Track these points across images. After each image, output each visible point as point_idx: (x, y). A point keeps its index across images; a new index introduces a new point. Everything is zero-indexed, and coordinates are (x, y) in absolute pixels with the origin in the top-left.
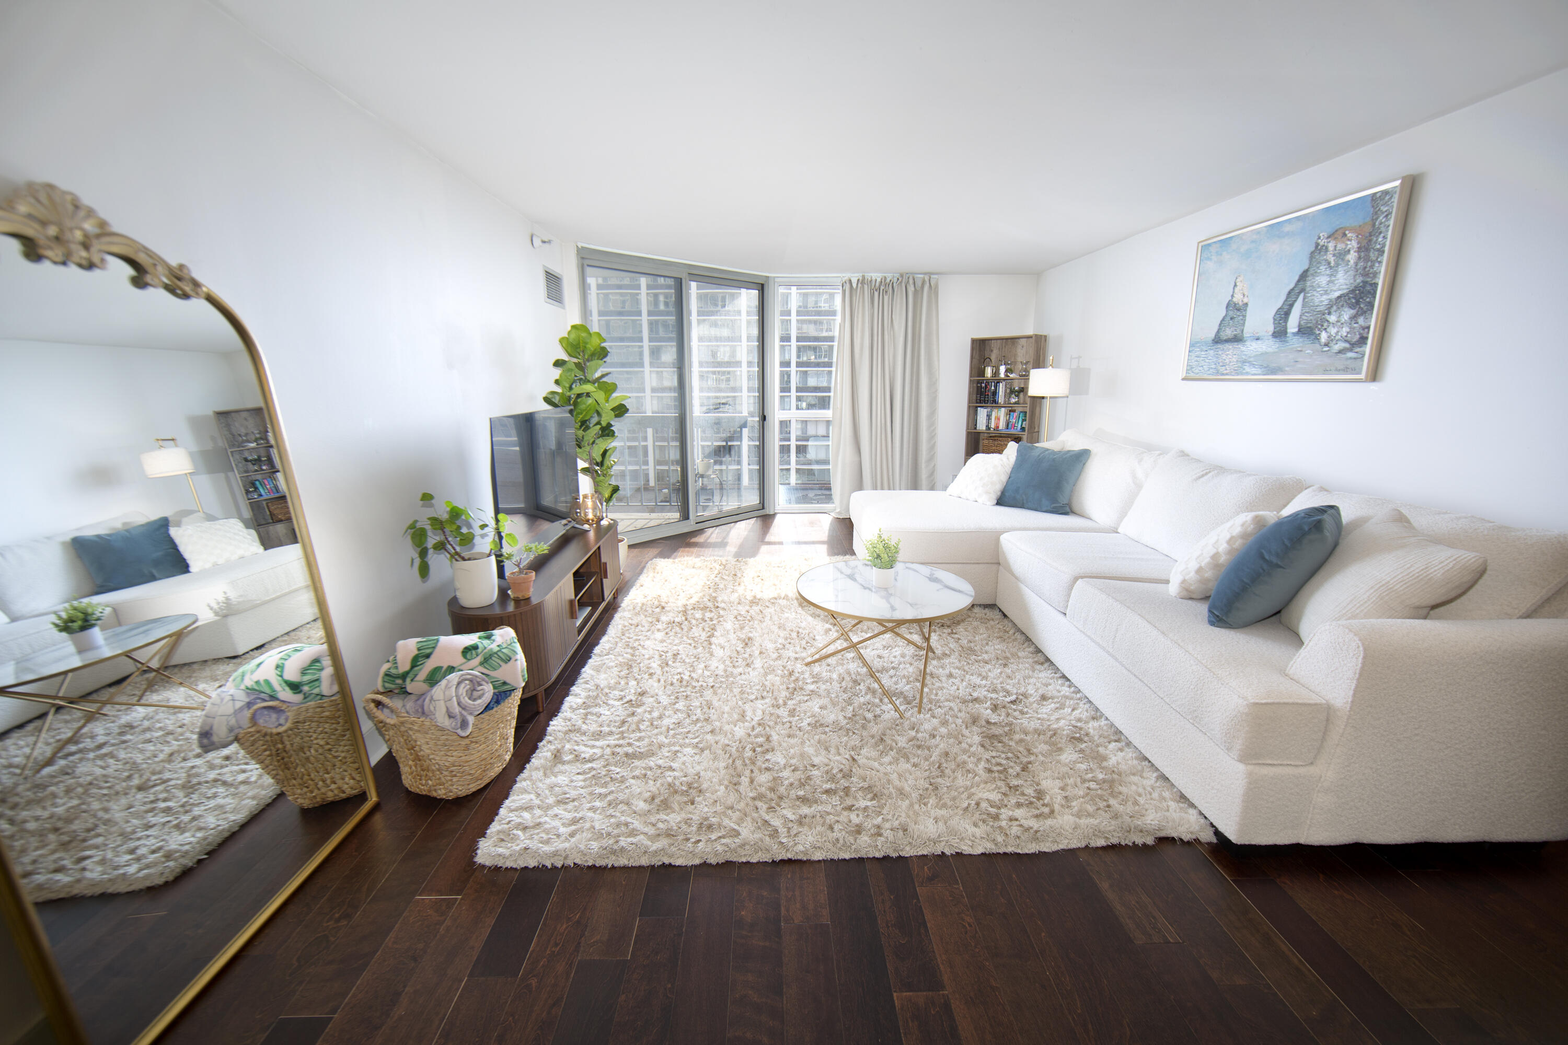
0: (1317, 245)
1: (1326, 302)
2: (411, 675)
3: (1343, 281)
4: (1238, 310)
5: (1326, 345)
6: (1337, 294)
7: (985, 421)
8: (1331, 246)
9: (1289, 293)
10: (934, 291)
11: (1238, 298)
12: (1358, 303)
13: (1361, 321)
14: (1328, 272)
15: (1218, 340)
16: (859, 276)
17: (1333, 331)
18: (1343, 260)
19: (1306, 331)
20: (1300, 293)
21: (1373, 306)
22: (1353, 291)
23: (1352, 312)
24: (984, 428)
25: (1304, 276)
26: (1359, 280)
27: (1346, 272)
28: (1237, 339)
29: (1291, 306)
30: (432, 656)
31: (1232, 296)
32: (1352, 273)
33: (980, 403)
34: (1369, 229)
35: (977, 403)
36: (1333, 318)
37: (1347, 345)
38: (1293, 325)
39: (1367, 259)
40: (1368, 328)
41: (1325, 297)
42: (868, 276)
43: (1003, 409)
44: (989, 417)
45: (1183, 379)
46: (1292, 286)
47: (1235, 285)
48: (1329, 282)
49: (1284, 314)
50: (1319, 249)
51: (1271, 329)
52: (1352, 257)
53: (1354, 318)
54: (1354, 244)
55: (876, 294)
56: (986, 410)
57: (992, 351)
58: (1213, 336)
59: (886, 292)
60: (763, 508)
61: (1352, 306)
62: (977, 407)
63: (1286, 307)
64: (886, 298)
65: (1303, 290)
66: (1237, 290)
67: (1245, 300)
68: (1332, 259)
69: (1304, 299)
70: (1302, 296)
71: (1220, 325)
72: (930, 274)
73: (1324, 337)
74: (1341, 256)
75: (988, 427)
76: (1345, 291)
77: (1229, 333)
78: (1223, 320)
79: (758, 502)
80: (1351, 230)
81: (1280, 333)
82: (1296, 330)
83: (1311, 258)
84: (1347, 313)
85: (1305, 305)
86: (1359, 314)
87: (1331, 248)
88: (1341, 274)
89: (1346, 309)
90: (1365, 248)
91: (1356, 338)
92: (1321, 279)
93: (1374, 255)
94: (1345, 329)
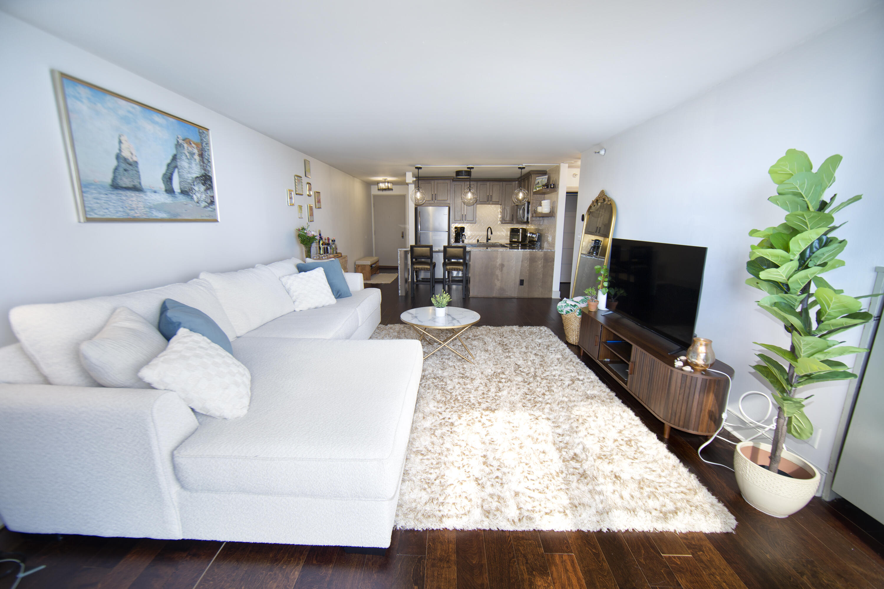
0: (178, 142)
1: (191, 179)
3: (196, 171)
4: (130, 165)
5: (198, 203)
6: (195, 176)
8: (186, 145)
9: (168, 165)
11: (126, 154)
12: (205, 183)
13: (209, 192)
14: (187, 161)
15: (115, 186)
17: (199, 195)
18: (193, 157)
19: (184, 192)
21: (212, 187)
22: (201, 176)
25: (175, 158)
26: (203, 172)
27: (196, 165)
28: (137, 189)
29: (172, 174)
31: (120, 150)
32: (199, 166)
34: (201, 147)
36: (196, 188)
37: (207, 204)
38: (176, 187)
39: (203, 162)
40: (213, 197)
41: (189, 175)
46: (169, 161)
47: (120, 142)
48: (190, 167)
49: (168, 179)
50: (178, 145)
51: (163, 187)
52: (197, 157)
54: (196, 151)
58: (110, 181)
63: (169, 174)
65: (176, 167)
66: (123, 146)
67: (135, 159)
68: (187, 154)
69: (179, 172)
70: (176, 170)
71: (114, 173)
73: (195, 198)
74: (192, 154)
76: (198, 175)
77: (125, 182)
78: (116, 169)
80: (194, 144)
81: (170, 191)
82: (179, 191)
83: (176, 148)
84: (203, 188)
85: (180, 176)
86: (207, 189)
87: (186, 148)
88: (194, 165)
89: (202, 185)
90: (201, 155)
91: (209, 201)
92: (184, 163)
93: (206, 161)
94: (204, 196)
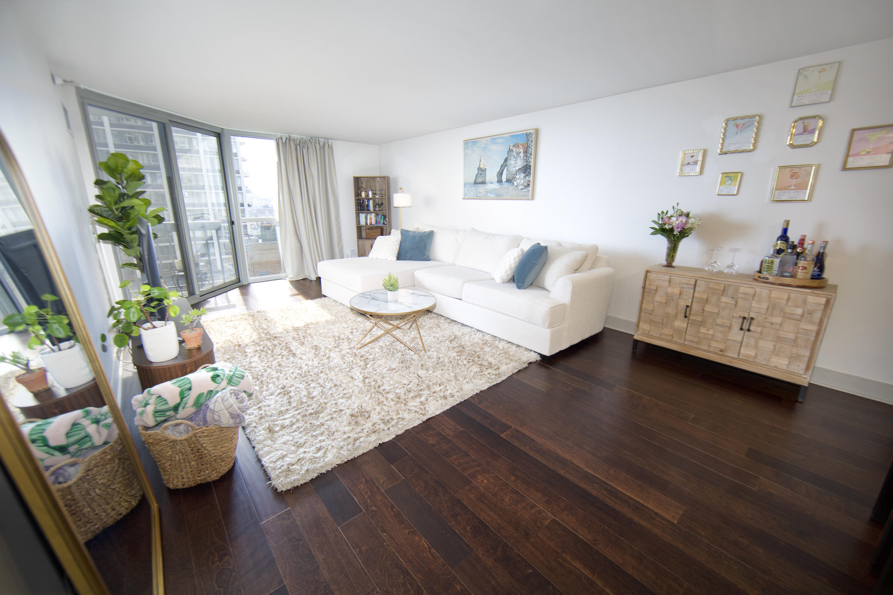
0: (510, 149)
1: (515, 171)
2: (182, 405)
3: (520, 164)
4: (483, 171)
5: (517, 186)
6: (518, 168)
7: (364, 220)
8: (514, 149)
9: (501, 166)
10: (331, 148)
11: (482, 166)
12: (525, 171)
13: (527, 178)
14: (514, 159)
15: (475, 183)
16: (287, 135)
17: (518, 181)
18: (519, 155)
19: (508, 181)
20: (505, 166)
21: (530, 173)
22: (523, 167)
23: (524, 175)
24: (364, 224)
25: (506, 160)
26: (525, 163)
27: (521, 160)
28: (484, 183)
29: (503, 171)
30: (193, 388)
31: (480, 165)
32: (522, 161)
33: (361, 211)
34: (526, 145)
35: (359, 211)
36: (518, 177)
37: (524, 187)
38: (504, 178)
39: (527, 156)
40: (530, 181)
41: (514, 169)
42: (292, 136)
43: (373, 214)
44: (366, 218)
45: (463, 199)
46: (502, 163)
47: (480, 161)
48: (515, 163)
49: (500, 174)
50: (510, 151)
51: (496, 179)
52: (522, 155)
53: (525, 177)
54: (522, 150)
55: (298, 147)
56: (364, 215)
57: (363, 183)
58: (473, 181)
59: (304, 147)
60: (239, 281)
61: (524, 173)
62: (359, 213)
63: (501, 171)
64: (304, 150)
65: (506, 165)
66: (481, 163)
67: (485, 167)
68: (515, 155)
69: (507, 169)
70: (506, 167)
71: (476, 177)
72: (328, 139)
73: (515, 183)
74: (518, 153)
75: (366, 223)
76: (521, 167)
77: (480, 180)
78: (477, 175)
79: (236, 278)
80: (521, 145)
81: (500, 181)
82: (506, 180)
83: (508, 153)
84: (522, 175)
85: (507, 171)
86: (527, 175)
87: (514, 151)
88: (519, 161)
89: (522, 174)
90: (526, 152)
91: (526, 184)
92: (512, 162)
93: (528, 155)
94: (522, 181)
